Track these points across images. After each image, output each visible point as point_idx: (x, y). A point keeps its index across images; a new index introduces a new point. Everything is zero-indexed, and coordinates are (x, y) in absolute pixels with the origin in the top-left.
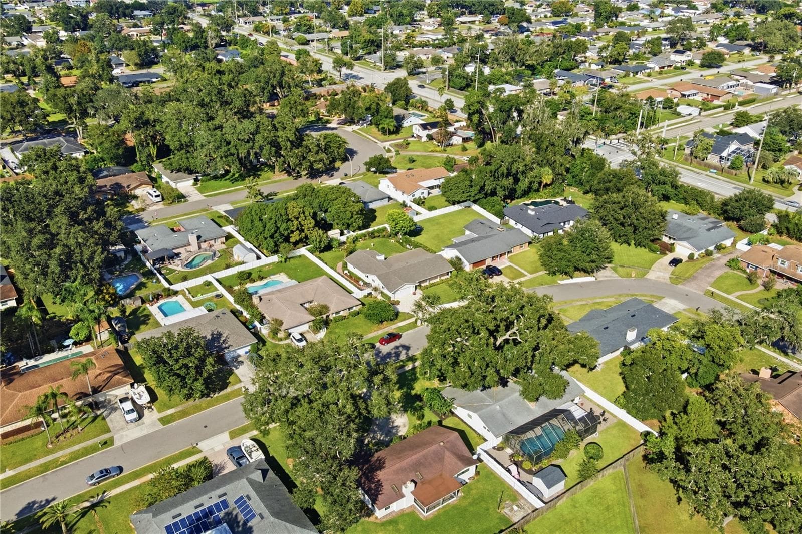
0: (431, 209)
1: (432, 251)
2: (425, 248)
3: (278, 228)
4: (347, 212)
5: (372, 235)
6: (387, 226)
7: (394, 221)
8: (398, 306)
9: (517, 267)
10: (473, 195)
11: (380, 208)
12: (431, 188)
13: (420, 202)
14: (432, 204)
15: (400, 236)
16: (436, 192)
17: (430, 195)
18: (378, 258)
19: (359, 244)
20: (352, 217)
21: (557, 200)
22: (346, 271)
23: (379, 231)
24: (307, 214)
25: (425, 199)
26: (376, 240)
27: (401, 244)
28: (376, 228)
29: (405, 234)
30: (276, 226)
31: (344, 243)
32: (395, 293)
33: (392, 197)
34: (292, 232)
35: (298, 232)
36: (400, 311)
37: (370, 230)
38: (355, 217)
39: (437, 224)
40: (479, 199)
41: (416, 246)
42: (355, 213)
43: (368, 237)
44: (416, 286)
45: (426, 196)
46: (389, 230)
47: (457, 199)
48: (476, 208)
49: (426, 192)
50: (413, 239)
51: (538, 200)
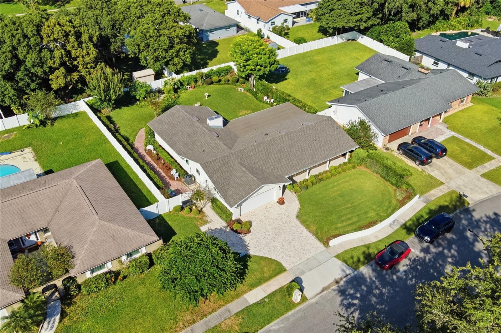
0: (299, 41)
1: (310, 108)
2: (297, 103)
3: (20, 63)
4: (162, 38)
5: (208, 79)
6: (232, 64)
7: (243, 54)
8: (247, 238)
9: (468, 141)
10: (364, 19)
11: (224, 40)
12: (298, 15)
13: (283, 32)
14: (300, 35)
15: (253, 81)
16: (302, 21)
17: (296, 25)
18: (209, 122)
19: (184, 95)
20: (171, 47)
21: (475, 31)
22: (150, 147)
23: (219, 73)
24: (85, 37)
25: (289, 29)
26: (215, 87)
27: (255, 94)
28: (215, 68)
29: (261, 78)
30: (16, 56)
31: (160, 92)
32: (240, 205)
33: (242, 25)
34: (52, 70)
35: (62, 69)
36: (252, 252)
37: (205, 71)
38: (177, 47)
39: (310, 63)
40: (374, 25)
41: (282, 99)
42: (177, 40)
43: (200, 83)
44: (284, 187)
45: (290, 25)
46: (236, 70)
47: (340, 25)
48: (365, 41)
49: (290, 19)
50: (274, 86)
51: (448, 32)
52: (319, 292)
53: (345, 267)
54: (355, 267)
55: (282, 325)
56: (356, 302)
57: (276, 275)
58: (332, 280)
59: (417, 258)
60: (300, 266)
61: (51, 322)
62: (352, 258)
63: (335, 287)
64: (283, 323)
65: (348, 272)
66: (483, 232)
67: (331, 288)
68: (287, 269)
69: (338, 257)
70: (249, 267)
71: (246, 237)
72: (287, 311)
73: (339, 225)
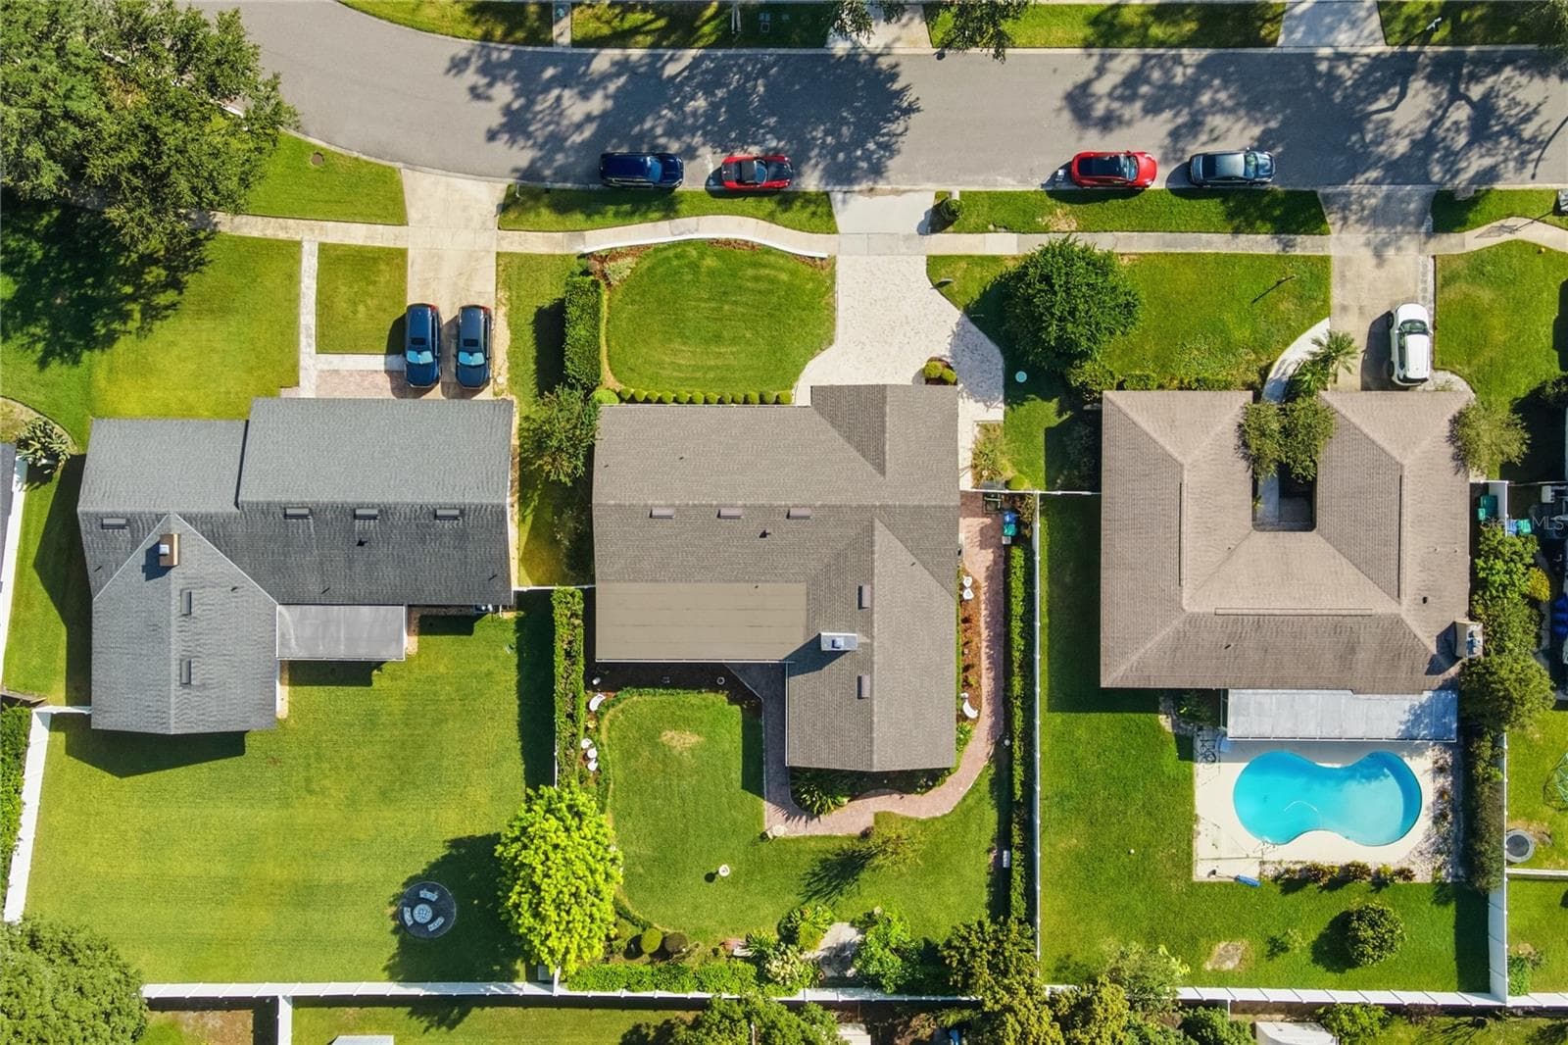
52: (911, 194)
53: (837, 207)
54: (825, 199)
55: (999, 178)
56: (871, 146)
57: (950, 257)
58: (878, 200)
59: (719, 150)
60: (904, 250)
61: (1282, 371)
62: (814, 214)
63: (881, 185)
64: (996, 180)
65: (840, 196)
66: (558, 124)
67: (889, 187)
68: (925, 258)
69: (835, 232)
70: (982, 291)
71: (943, 353)
72: (976, 193)
73: (784, 277)
